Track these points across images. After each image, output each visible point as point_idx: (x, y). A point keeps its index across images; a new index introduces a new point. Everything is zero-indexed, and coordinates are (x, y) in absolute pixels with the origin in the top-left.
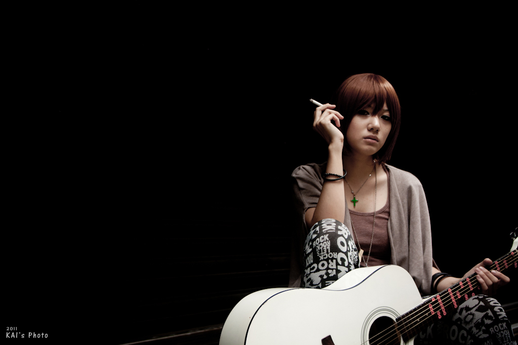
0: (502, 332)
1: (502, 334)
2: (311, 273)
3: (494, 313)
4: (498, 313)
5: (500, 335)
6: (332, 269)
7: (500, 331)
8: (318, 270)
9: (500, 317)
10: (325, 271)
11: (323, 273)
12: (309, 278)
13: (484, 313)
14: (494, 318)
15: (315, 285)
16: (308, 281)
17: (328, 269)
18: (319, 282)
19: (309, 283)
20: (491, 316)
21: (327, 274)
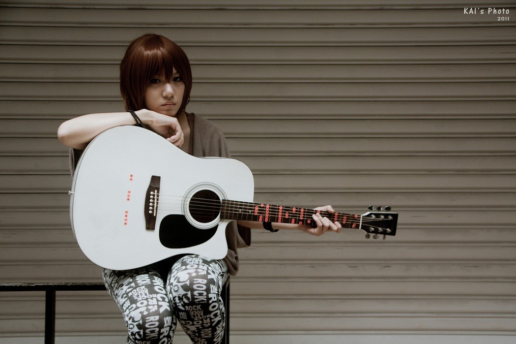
0: (195, 312)
1: (194, 313)
2: (130, 312)
3: (193, 295)
4: (195, 297)
5: (192, 313)
6: (153, 305)
7: (193, 310)
8: (137, 308)
9: (196, 301)
10: (145, 308)
11: (143, 309)
12: (129, 316)
13: (185, 292)
14: (190, 300)
15: (136, 322)
16: (130, 319)
17: (148, 305)
18: (140, 318)
19: (131, 320)
20: (189, 297)
21: (148, 310)
